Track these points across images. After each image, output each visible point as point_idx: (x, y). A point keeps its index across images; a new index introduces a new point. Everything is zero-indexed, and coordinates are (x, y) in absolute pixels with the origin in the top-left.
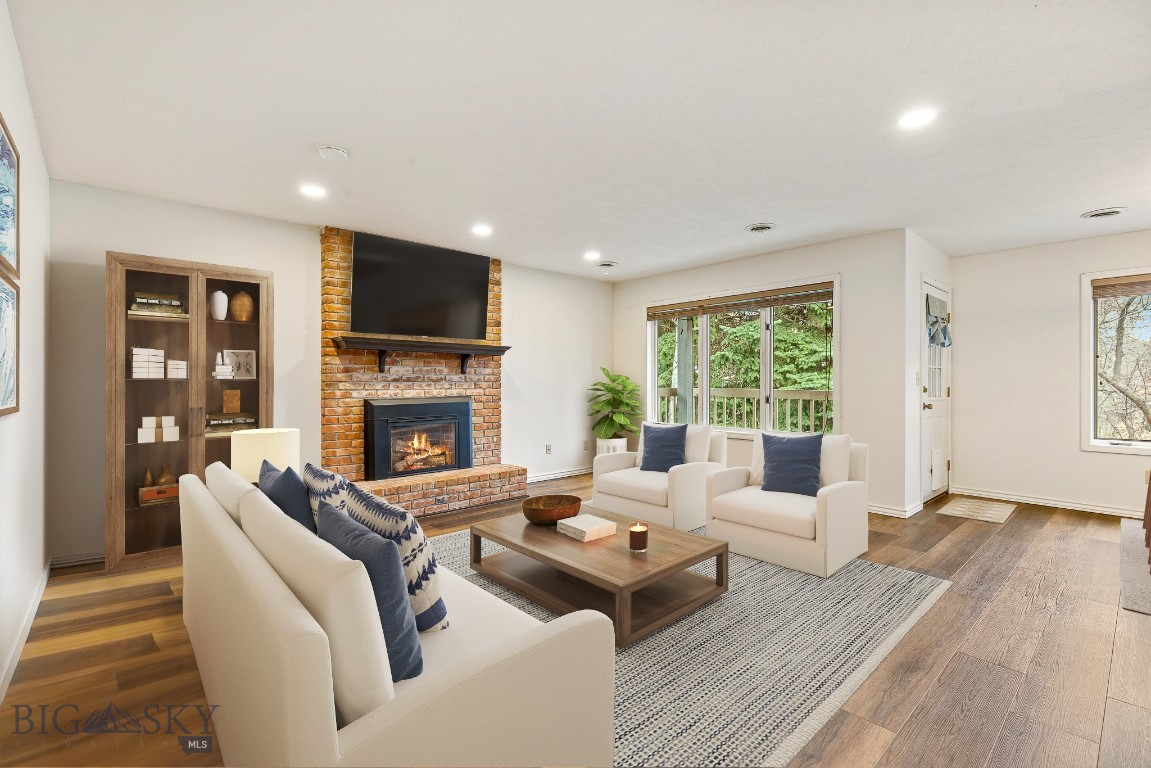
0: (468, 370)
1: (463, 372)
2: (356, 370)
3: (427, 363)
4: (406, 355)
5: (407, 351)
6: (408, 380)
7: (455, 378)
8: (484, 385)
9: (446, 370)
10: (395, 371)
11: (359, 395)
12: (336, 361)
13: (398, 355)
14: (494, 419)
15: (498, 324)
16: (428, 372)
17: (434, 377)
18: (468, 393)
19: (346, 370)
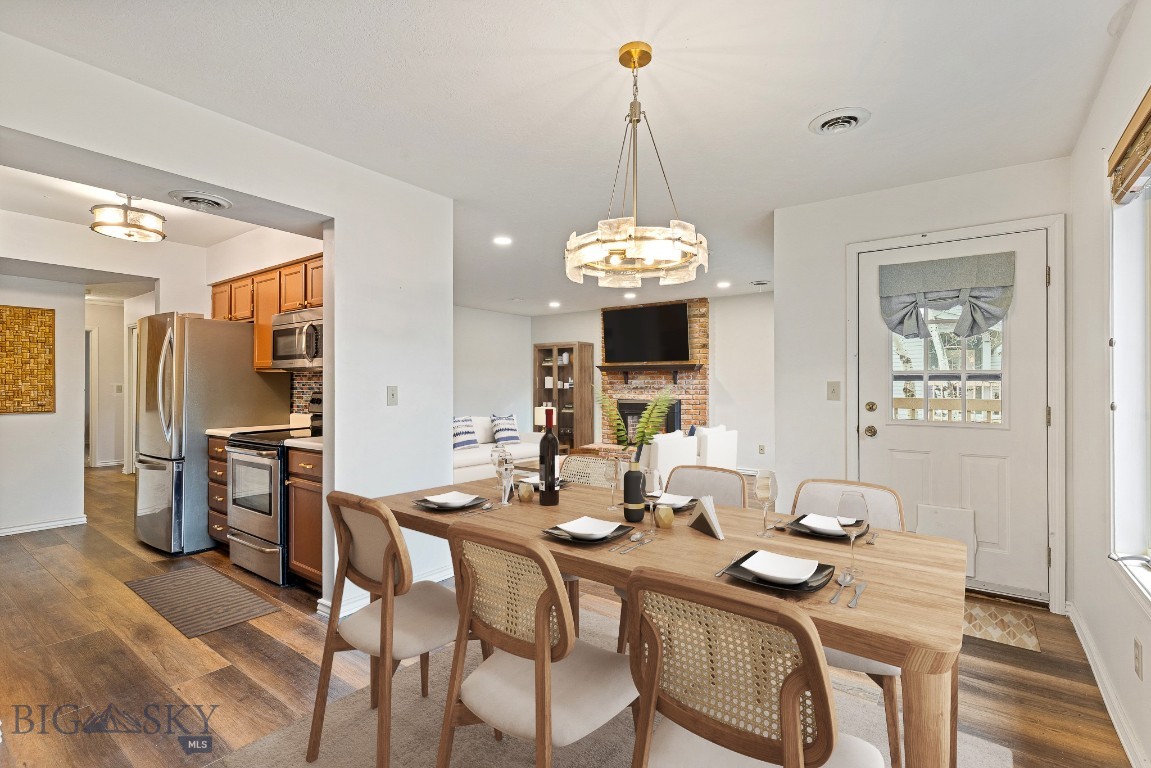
0: (678, 381)
1: (675, 383)
2: (614, 383)
3: (653, 378)
4: (641, 373)
5: (640, 370)
6: (641, 388)
7: (671, 386)
8: (692, 392)
9: (664, 382)
10: (635, 383)
11: (617, 396)
12: (606, 378)
13: (636, 373)
14: (700, 417)
15: (705, 346)
16: (653, 384)
17: (656, 386)
18: (680, 397)
19: (611, 383)
